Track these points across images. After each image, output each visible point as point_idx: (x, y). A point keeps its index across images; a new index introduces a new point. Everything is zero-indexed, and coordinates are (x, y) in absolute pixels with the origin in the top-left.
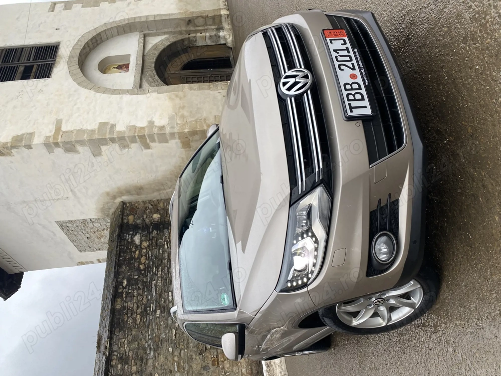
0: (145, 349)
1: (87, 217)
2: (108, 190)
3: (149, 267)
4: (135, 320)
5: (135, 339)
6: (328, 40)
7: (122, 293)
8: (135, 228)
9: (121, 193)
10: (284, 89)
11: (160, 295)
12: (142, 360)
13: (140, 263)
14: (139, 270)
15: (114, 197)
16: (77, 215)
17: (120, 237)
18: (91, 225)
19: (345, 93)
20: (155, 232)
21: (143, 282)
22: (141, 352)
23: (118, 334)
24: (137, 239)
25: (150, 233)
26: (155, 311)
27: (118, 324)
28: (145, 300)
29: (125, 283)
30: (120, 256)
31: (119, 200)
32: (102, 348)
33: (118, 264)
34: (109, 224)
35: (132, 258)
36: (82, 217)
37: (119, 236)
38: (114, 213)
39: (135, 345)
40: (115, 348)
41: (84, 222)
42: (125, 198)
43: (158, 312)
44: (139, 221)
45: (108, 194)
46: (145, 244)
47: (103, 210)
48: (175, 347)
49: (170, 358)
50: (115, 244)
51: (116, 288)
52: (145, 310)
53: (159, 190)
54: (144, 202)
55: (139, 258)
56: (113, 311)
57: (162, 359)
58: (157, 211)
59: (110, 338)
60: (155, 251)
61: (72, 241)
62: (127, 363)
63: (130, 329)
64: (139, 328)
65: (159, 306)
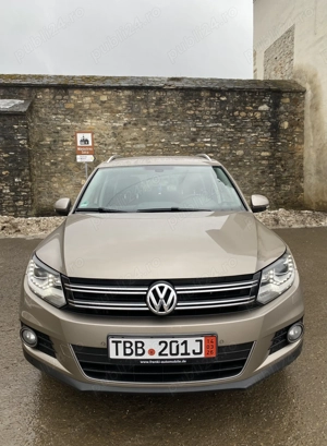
0: (165, 119)
1: (295, 57)
2: (319, 75)
3: (236, 119)
4: (190, 109)
5: (174, 109)
6: (203, 339)
7: (214, 96)
8: (275, 105)
9: (314, 89)
10: (156, 287)
11: (208, 131)
12: (158, 117)
13: (240, 111)
14: (234, 110)
15: (311, 82)
16: (298, 46)
17: (268, 91)
18: (288, 60)
19: (133, 341)
20: (269, 124)
21: (222, 115)
22: (164, 115)
23: (179, 95)
24: (264, 107)
25: (269, 120)
26: (195, 127)
27: (187, 95)
28: (206, 117)
29: (223, 99)
30: (249, 92)
31: (308, 87)
32: (171, 83)
33: (240, 91)
34: (286, 78)
35: (246, 104)
36: (295, 50)
37: (270, 90)
38: (295, 83)
39: (169, 110)
40: (169, 94)
41: (291, 53)
42: (309, 94)
43: (194, 130)
44: (282, 108)
45: (315, 75)
46: (258, 115)
47: (300, 71)
48: (164, 144)
49: (157, 140)
50: (261, 86)
51: (219, 91)
52: (198, 118)
53: (313, 127)
54: (303, 112)
55: (245, 110)
56: (199, 89)
57: (157, 133)
58: (291, 126)
59: (177, 89)
60: (250, 125)
61: (275, 43)
62: (157, 104)
63: (182, 105)
64: (184, 113)
65: (199, 130)
